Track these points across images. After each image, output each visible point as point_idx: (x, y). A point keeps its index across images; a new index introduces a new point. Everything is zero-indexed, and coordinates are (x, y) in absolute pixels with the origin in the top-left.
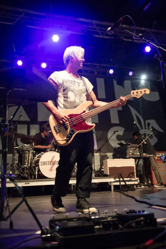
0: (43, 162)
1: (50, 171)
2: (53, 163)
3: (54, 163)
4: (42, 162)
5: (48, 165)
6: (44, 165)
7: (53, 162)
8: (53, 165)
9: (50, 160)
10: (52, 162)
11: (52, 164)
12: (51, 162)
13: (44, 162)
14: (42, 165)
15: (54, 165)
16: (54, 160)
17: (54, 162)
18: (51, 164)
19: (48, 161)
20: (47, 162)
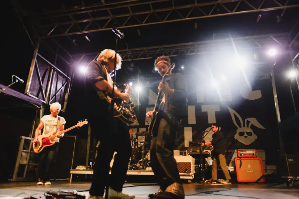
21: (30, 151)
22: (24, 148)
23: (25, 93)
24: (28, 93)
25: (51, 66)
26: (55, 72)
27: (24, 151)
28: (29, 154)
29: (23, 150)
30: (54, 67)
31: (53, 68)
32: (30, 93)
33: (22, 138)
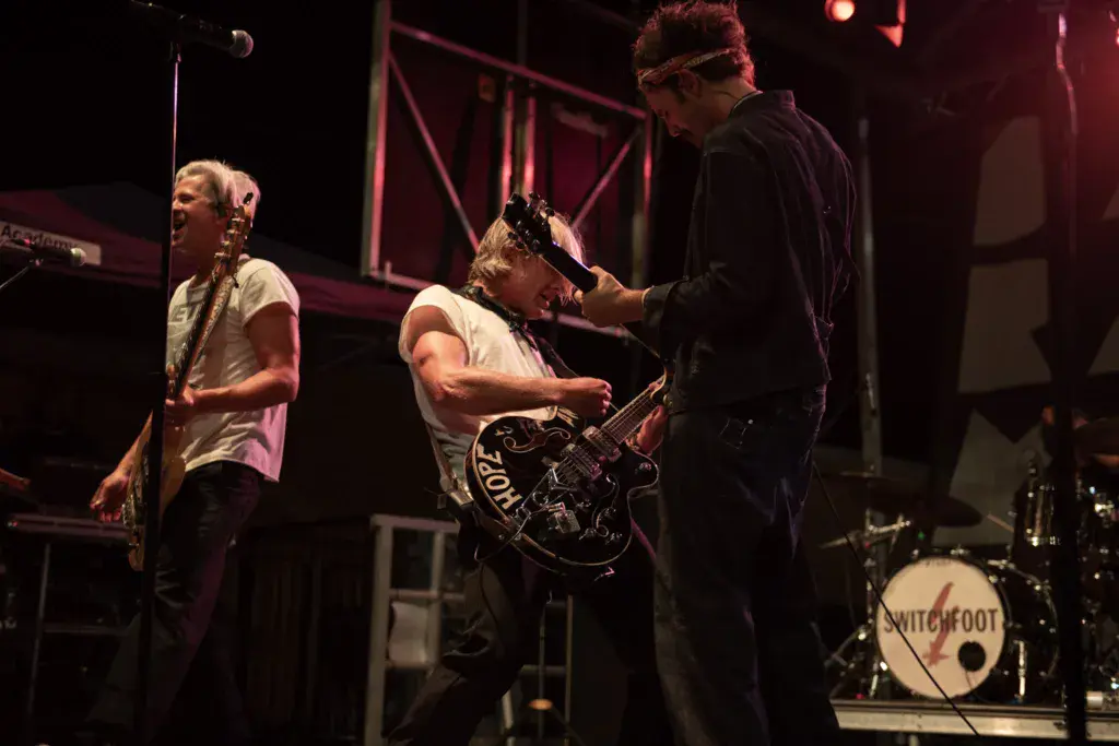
0: (897, 613)
1: (927, 660)
2: (942, 621)
3: (950, 623)
4: (891, 615)
5: (922, 629)
7: (944, 616)
8: (942, 630)
9: (928, 606)
10: (941, 613)
11: (939, 627)
12: (934, 613)
13: (902, 614)
14: (889, 627)
15: (948, 630)
16: (948, 606)
17: (948, 615)
18: (933, 627)
19: (922, 609)
20: (913, 613)
21: (441, 597)
22: (398, 581)
23: (363, 273)
24: (375, 274)
25: (500, 76)
26: (531, 102)
27: (404, 593)
28: (435, 607)
29: (393, 592)
30: (520, 70)
31: (510, 79)
32: (388, 266)
33: (378, 528)
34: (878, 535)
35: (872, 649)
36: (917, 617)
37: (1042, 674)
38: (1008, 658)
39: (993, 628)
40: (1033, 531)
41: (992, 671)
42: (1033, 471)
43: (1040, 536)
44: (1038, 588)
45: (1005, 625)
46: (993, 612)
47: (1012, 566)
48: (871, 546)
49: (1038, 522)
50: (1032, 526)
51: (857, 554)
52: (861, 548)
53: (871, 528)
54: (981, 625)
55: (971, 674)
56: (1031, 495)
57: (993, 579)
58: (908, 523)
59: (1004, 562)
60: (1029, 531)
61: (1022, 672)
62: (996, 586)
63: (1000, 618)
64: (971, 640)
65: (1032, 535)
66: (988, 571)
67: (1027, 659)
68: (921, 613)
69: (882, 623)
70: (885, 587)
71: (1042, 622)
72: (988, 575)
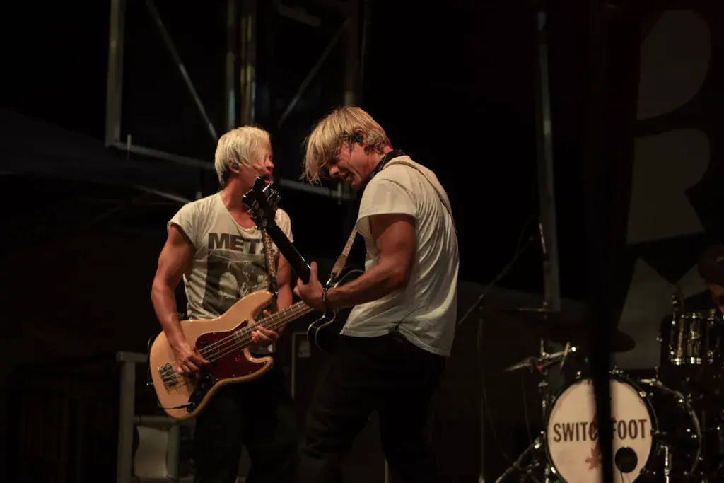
0: (563, 425)
1: (589, 464)
4: (559, 427)
5: (584, 439)
6: (565, 439)
9: (589, 419)
12: (595, 424)
13: (568, 425)
14: (558, 438)
19: (584, 420)
20: (577, 424)
22: (141, 409)
23: (107, 145)
24: (119, 145)
27: (145, 419)
28: (175, 430)
29: (138, 419)
32: (129, 138)
33: (123, 363)
34: (550, 359)
35: (544, 456)
36: (581, 428)
37: (685, 473)
38: (655, 459)
39: (643, 436)
40: (676, 353)
41: (642, 471)
42: (675, 302)
43: (681, 358)
44: (681, 401)
45: (652, 433)
46: (642, 422)
47: (660, 383)
48: (544, 369)
49: (679, 345)
50: (675, 348)
51: (533, 376)
52: (536, 371)
53: (544, 354)
54: (633, 434)
55: (624, 475)
56: (673, 323)
57: (643, 394)
58: (574, 349)
59: (654, 380)
60: (672, 353)
61: (667, 471)
62: (644, 399)
63: (648, 426)
64: (626, 446)
65: (675, 357)
66: (638, 387)
67: (673, 461)
68: (584, 424)
69: (552, 434)
70: (554, 404)
71: (689, 430)
72: (638, 390)
